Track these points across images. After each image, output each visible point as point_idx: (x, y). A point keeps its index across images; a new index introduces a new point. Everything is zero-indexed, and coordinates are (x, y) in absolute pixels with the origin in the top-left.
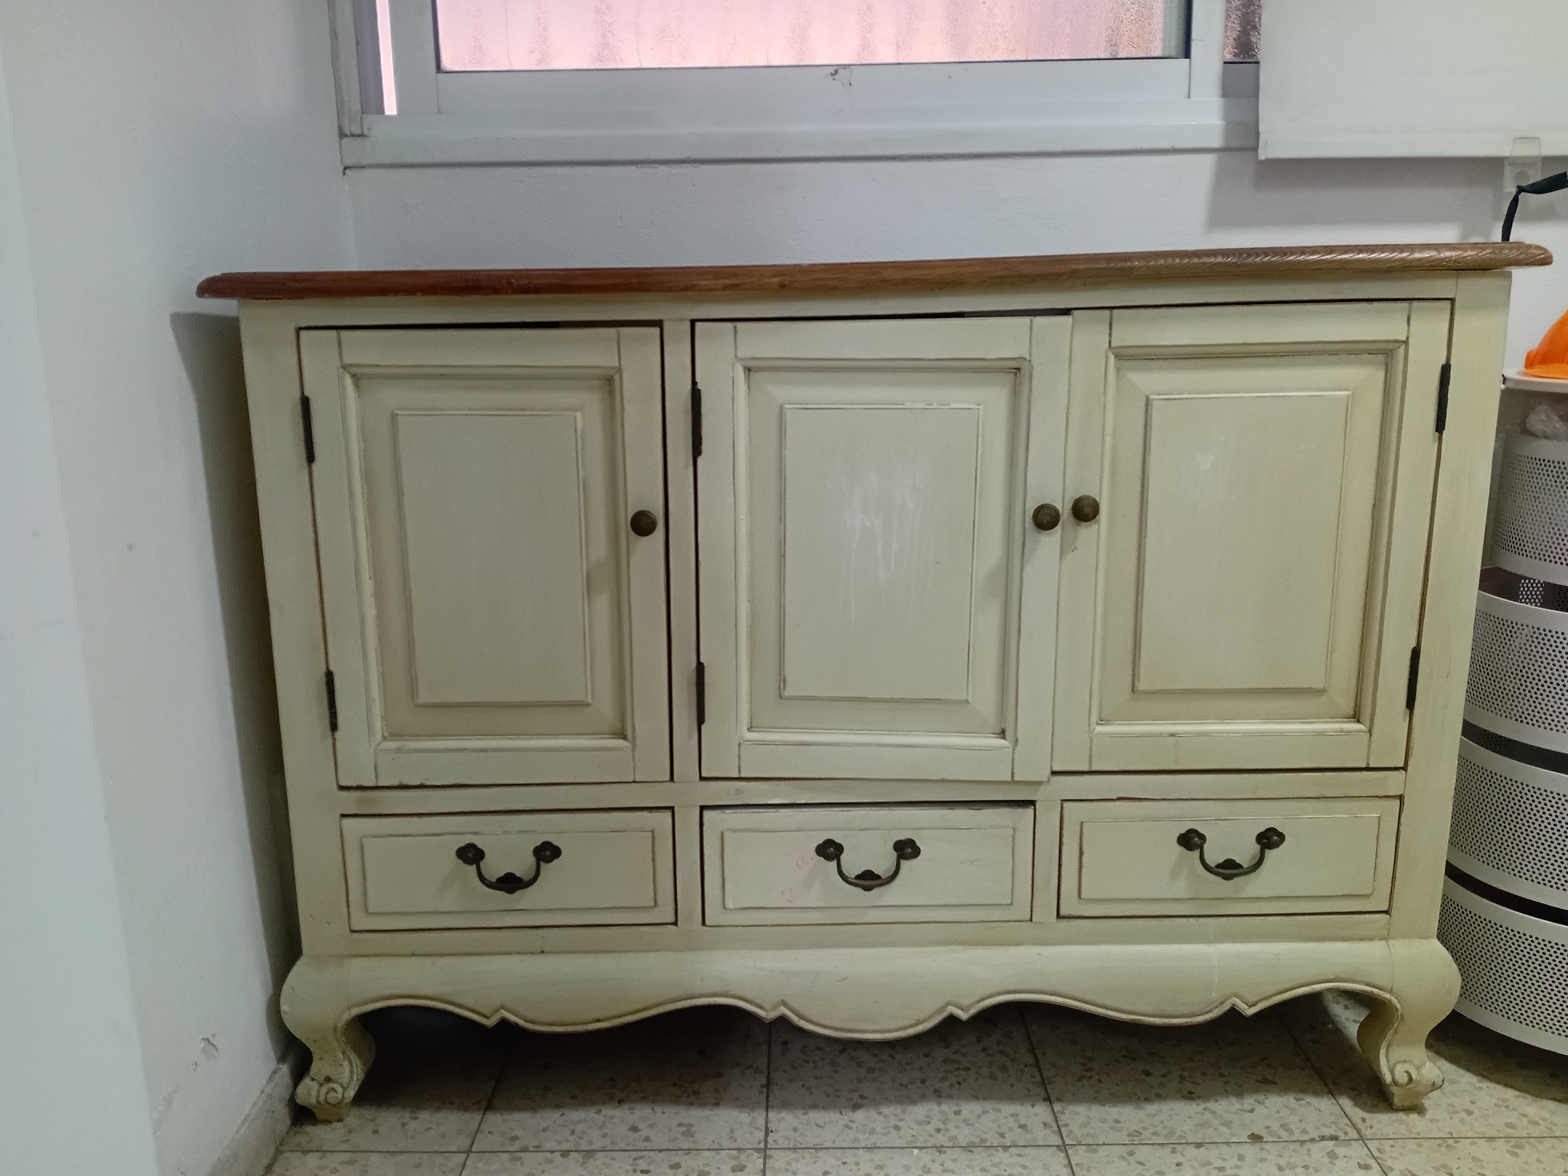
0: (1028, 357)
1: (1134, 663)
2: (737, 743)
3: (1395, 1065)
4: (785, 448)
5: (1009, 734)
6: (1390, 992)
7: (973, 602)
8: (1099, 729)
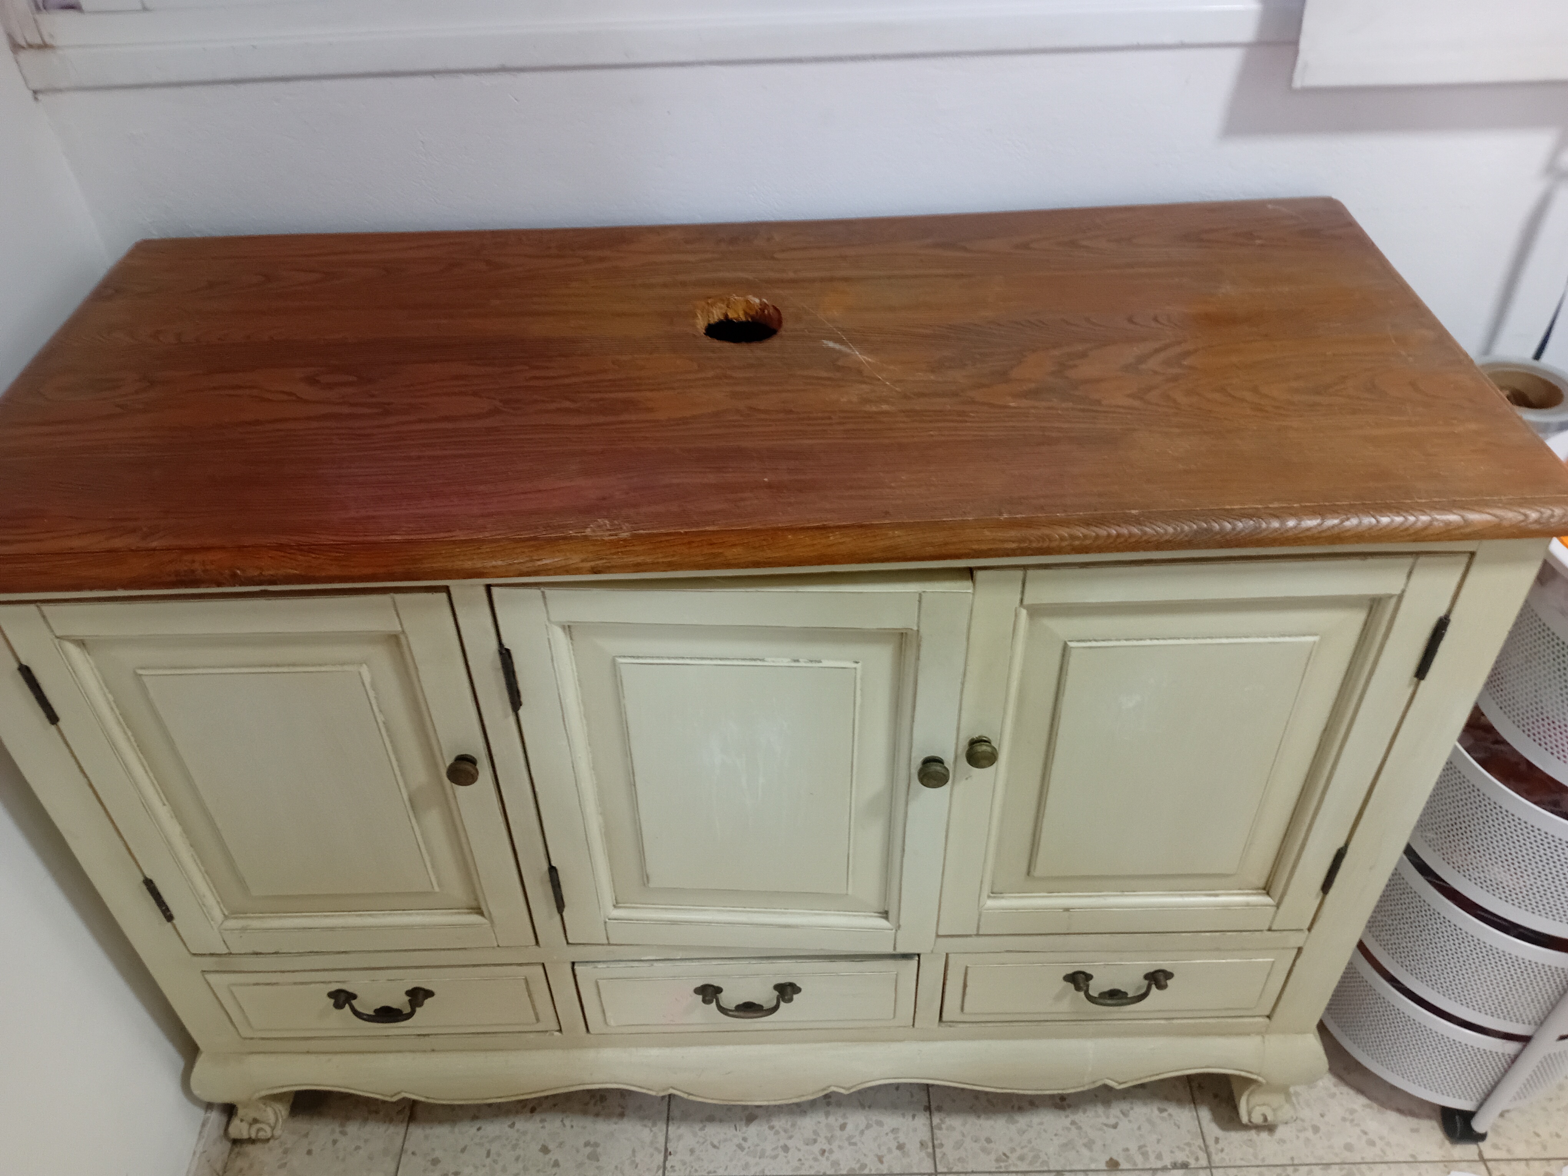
0: (915, 628)
1: (1031, 855)
2: (603, 922)
3: (1254, 1107)
4: (624, 697)
5: (892, 915)
6: (1258, 1075)
7: (852, 823)
8: (990, 903)
